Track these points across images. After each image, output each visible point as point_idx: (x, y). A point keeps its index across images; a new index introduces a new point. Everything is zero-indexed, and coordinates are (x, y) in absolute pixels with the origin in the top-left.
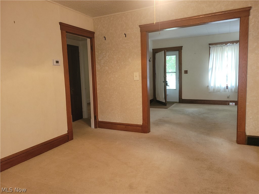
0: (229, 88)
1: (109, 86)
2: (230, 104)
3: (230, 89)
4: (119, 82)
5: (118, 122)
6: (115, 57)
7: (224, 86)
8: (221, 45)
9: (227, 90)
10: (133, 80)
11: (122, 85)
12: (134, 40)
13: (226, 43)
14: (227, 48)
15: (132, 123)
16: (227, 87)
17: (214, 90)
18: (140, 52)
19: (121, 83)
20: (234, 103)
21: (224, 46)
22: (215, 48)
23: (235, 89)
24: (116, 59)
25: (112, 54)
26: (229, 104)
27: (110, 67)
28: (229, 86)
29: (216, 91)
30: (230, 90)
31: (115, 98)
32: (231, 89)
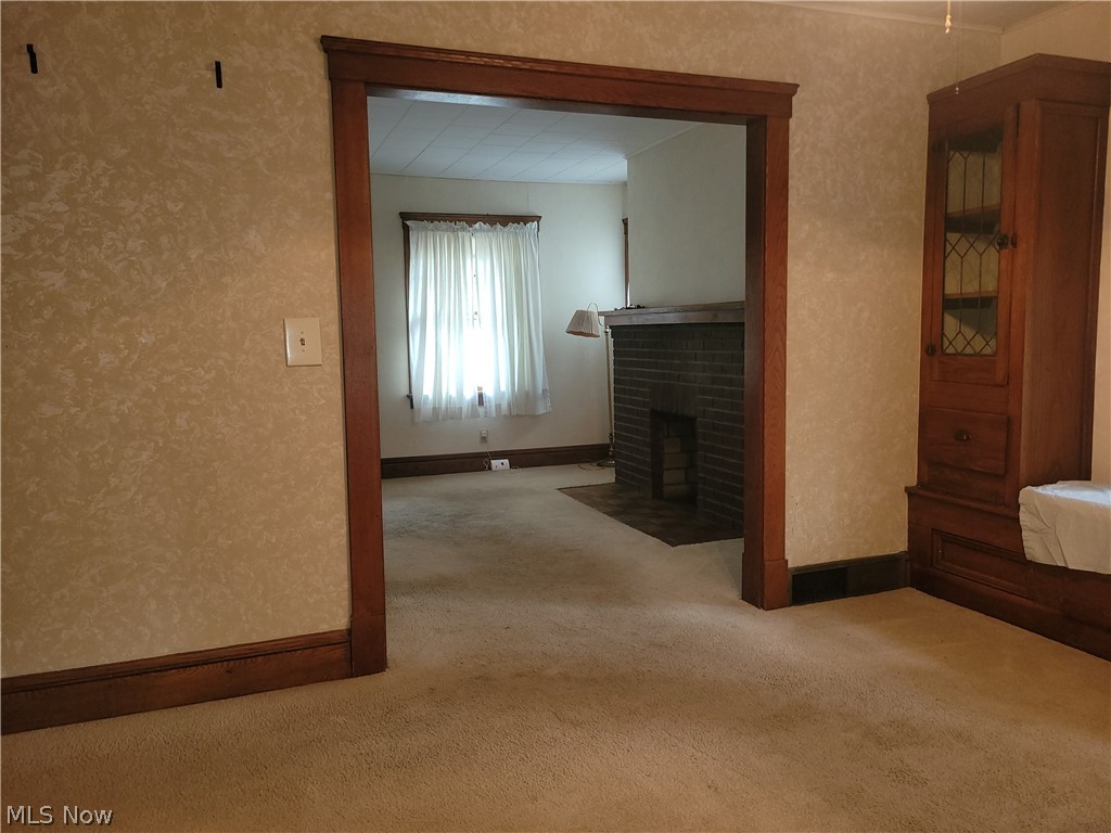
0: (490, 402)
1: (73, 410)
2: (493, 467)
3: (493, 404)
4: (167, 379)
5: (164, 651)
6: (128, 204)
7: (470, 394)
8: (453, 224)
9: (481, 410)
10: (282, 367)
11: (194, 402)
12: (286, 119)
13: (471, 219)
14: (473, 240)
15: (276, 634)
16: (481, 396)
17: (436, 410)
18: (329, 196)
19: (183, 389)
20: (506, 461)
21: (463, 229)
22: (430, 234)
23: (509, 405)
24: (138, 221)
25: (105, 184)
26: (490, 468)
27: (84, 274)
28: (489, 393)
29: (445, 416)
30: (493, 408)
31: (134, 489)
32: (498, 407)
